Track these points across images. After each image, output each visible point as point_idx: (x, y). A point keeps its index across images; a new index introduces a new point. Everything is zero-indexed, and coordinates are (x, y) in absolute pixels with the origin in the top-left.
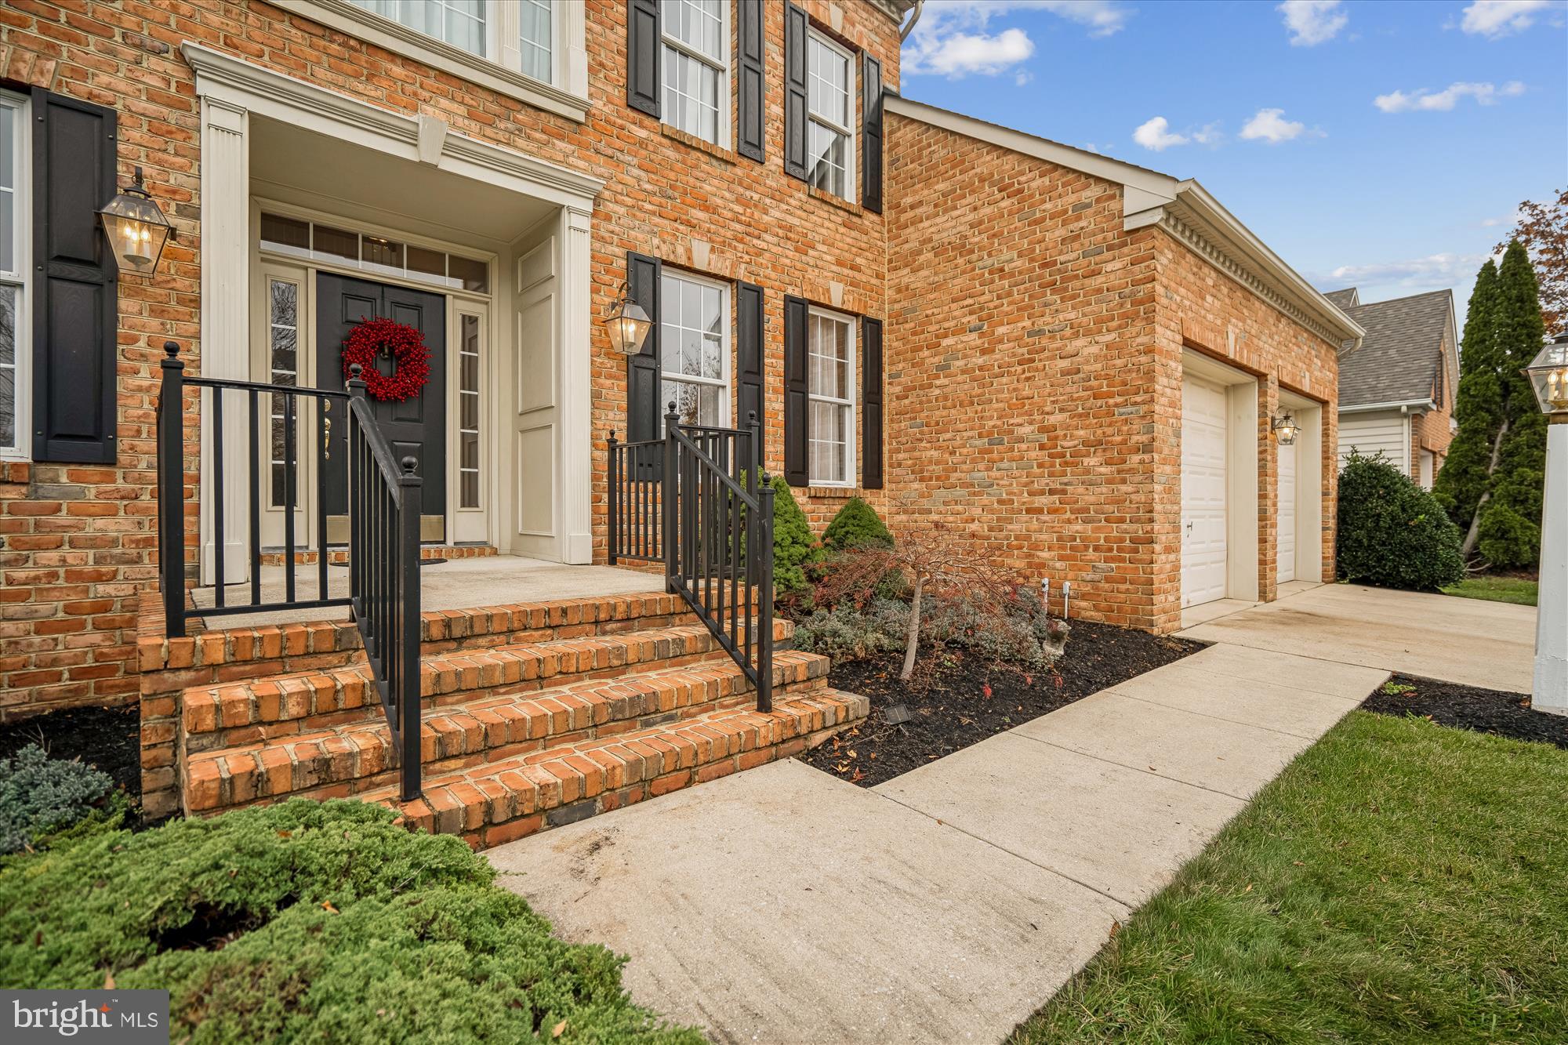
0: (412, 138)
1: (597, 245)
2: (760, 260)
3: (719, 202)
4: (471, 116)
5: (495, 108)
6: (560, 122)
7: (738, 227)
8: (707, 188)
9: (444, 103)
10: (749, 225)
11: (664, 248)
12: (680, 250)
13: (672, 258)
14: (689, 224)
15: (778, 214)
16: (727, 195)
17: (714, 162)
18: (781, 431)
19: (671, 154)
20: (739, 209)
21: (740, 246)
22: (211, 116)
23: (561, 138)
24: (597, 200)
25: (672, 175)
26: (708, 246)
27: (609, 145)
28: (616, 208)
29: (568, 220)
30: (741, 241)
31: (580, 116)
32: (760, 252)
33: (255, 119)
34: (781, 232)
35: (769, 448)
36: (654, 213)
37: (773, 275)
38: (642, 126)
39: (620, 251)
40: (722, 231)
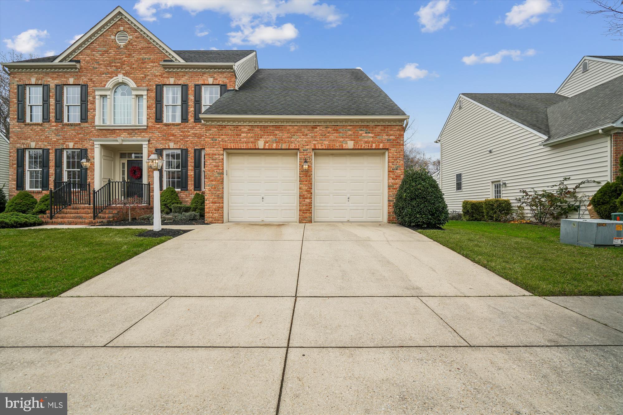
0: (117, 141)
1: (149, 149)
2: (187, 143)
3: (176, 133)
4: (128, 134)
5: (132, 131)
6: (143, 130)
7: (181, 137)
8: (174, 132)
9: (124, 133)
10: (185, 136)
11: (163, 146)
12: (167, 146)
13: (165, 148)
14: (169, 140)
15: (192, 132)
16: (178, 132)
17: (175, 126)
18: (193, 179)
19: (165, 128)
20: (182, 134)
21: (182, 141)
22: (95, 146)
23: (143, 132)
24: (149, 141)
25: (165, 132)
26: (173, 144)
27: (152, 130)
28: (153, 141)
29: (144, 146)
30: (182, 140)
31: (146, 128)
32: (187, 141)
33: (101, 145)
34: (193, 135)
35: (189, 183)
36: (161, 140)
37: (191, 145)
38: (159, 125)
39: (154, 149)
40: (177, 139)
